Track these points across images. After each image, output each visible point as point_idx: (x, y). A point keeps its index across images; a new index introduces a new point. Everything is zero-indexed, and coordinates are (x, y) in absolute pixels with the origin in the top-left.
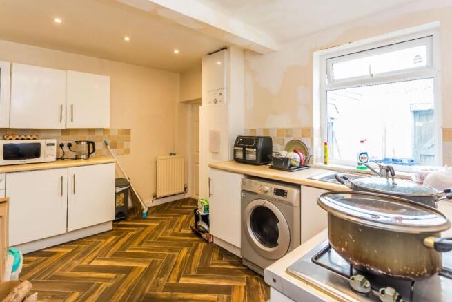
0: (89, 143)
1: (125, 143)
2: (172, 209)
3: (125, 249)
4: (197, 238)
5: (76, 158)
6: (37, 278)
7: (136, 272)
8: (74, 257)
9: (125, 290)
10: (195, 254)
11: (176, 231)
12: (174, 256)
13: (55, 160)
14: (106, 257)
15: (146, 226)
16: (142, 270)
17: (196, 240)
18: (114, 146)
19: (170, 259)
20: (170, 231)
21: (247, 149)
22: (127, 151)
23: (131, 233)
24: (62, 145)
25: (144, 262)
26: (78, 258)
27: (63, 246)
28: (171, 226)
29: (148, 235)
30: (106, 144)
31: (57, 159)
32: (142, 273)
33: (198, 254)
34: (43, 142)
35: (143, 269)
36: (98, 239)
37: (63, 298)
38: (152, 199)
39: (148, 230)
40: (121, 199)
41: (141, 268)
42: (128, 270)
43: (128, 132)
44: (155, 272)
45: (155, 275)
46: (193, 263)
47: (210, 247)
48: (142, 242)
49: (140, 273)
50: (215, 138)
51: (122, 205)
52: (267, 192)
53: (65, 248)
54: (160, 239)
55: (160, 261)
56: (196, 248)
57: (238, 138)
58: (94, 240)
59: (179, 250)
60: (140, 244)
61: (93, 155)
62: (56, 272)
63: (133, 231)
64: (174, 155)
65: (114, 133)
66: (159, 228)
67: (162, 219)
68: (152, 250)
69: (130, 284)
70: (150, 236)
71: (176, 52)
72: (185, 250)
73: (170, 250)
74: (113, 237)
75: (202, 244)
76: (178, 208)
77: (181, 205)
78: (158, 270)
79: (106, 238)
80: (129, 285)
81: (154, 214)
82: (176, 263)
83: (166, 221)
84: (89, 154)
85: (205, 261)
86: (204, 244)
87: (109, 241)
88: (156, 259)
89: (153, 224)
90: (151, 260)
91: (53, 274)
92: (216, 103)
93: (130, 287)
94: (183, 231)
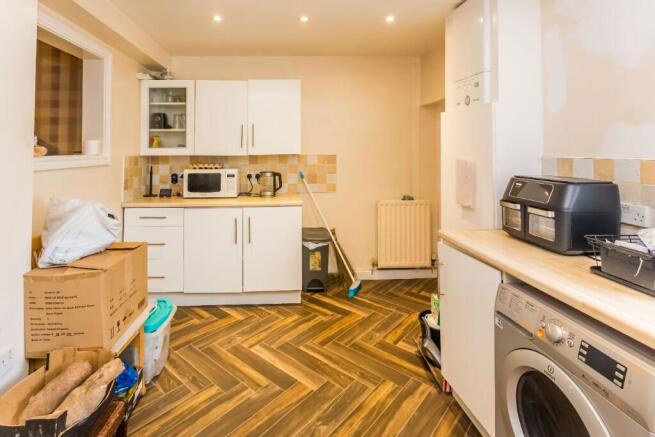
0: (275, 174)
1: (328, 175)
2: (401, 294)
3: (299, 343)
4: (422, 371)
5: (261, 195)
6: (195, 344)
7: (295, 391)
8: (240, 331)
9: (267, 418)
10: (405, 405)
11: (389, 340)
12: (364, 388)
13: (235, 195)
14: (272, 346)
15: (346, 313)
16: (304, 393)
17: (417, 374)
18: (313, 179)
19: (355, 392)
20: (379, 337)
21: (530, 210)
22: (332, 188)
23: (321, 318)
24: (249, 177)
25: (313, 379)
26: (244, 333)
27: (239, 309)
28: (385, 326)
29: (341, 331)
30: (302, 177)
31: (240, 194)
32: (303, 398)
33: (410, 407)
34: (223, 173)
35: (308, 391)
36: (279, 312)
37: (200, 388)
38: (371, 268)
39: (348, 321)
40: (317, 261)
41: (306, 388)
42: (287, 383)
43: (332, 159)
44: (319, 408)
45: (318, 413)
46: (391, 424)
47: (443, 402)
48: (329, 340)
49: (300, 396)
50: (467, 177)
51: (319, 269)
52: (559, 342)
53: (239, 312)
54: (355, 346)
55: (338, 390)
56: (410, 392)
57: (512, 180)
58: (273, 313)
59: (378, 383)
60: (323, 344)
61: (279, 191)
62: (215, 344)
63: (325, 315)
64: (411, 199)
65: (313, 161)
66: (364, 323)
67: (375, 308)
68: (335, 362)
69: (277, 410)
70: (344, 334)
71: (390, 19)
72: (389, 386)
73: (362, 376)
74: (296, 317)
75: (427, 389)
76: (412, 294)
77: (421, 290)
78: (326, 406)
79: (287, 315)
80: (274, 412)
81: (369, 295)
82: (360, 408)
83: (381, 315)
84: (275, 190)
85: (418, 430)
86: (432, 390)
87: (290, 320)
88: (332, 382)
89: (358, 312)
90: (326, 380)
91: (210, 346)
92: (468, 104)
93: (274, 415)
94: (401, 345)
